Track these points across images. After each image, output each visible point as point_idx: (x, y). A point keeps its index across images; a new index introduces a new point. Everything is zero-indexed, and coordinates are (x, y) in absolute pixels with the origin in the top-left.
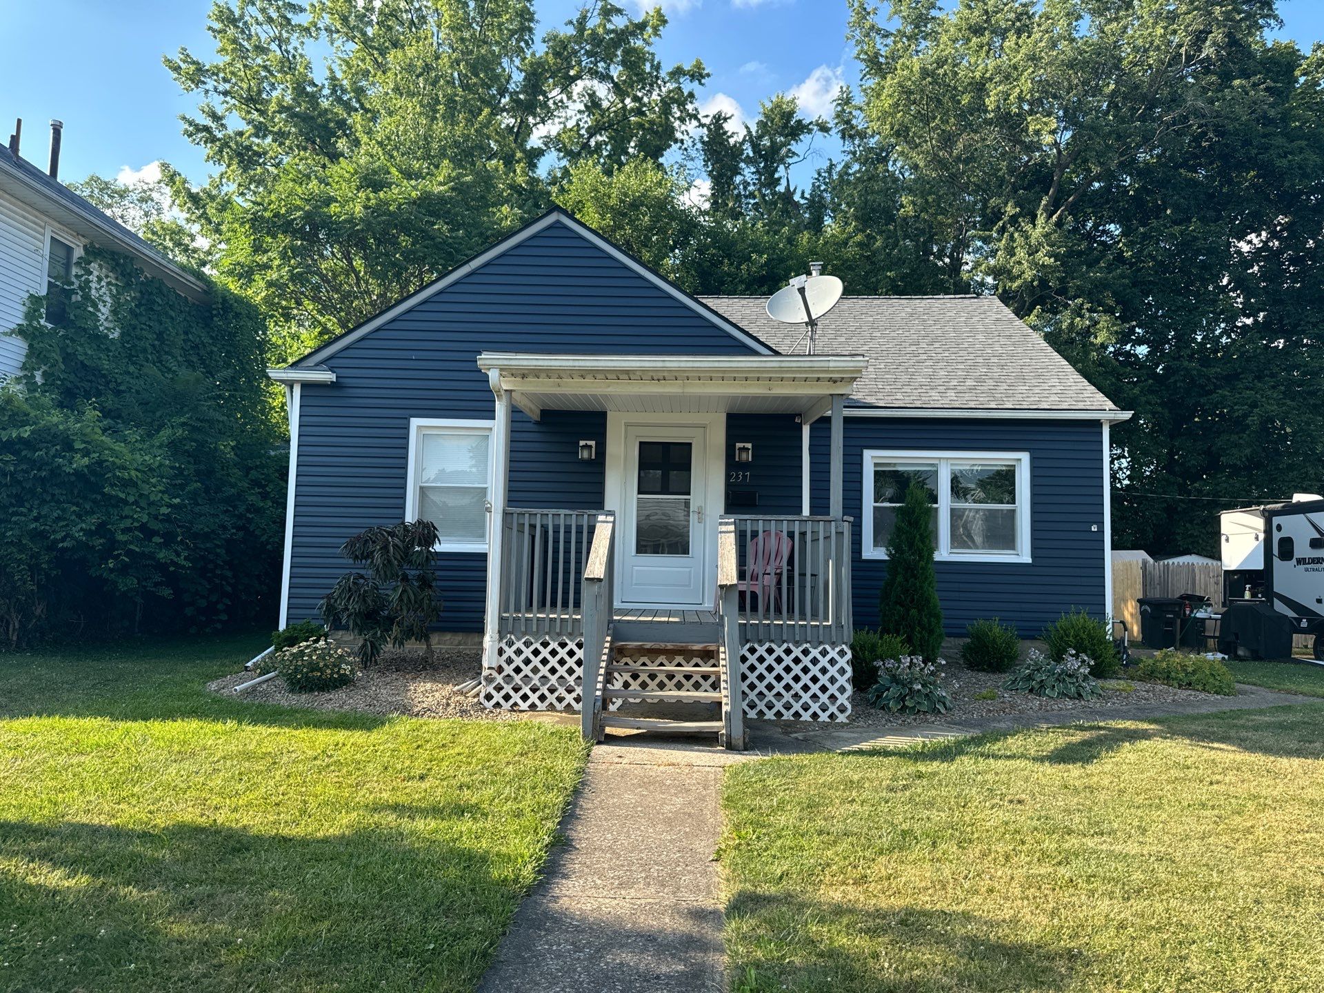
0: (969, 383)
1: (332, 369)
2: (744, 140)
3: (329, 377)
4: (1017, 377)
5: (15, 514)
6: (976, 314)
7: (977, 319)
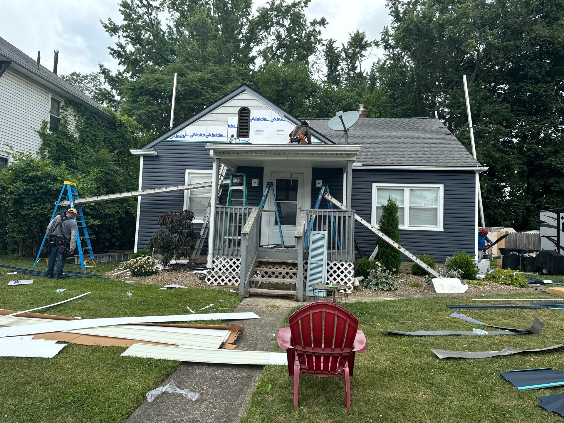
0: (420, 155)
1: (155, 150)
2: (342, 51)
3: (154, 153)
4: (441, 153)
5: (35, 206)
6: (428, 125)
7: (427, 127)
